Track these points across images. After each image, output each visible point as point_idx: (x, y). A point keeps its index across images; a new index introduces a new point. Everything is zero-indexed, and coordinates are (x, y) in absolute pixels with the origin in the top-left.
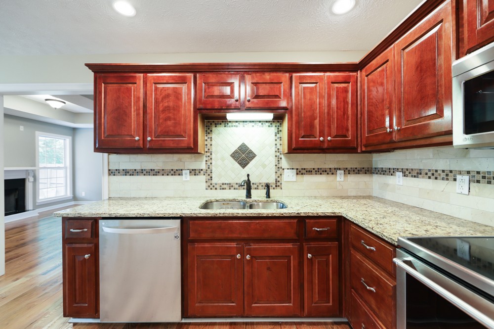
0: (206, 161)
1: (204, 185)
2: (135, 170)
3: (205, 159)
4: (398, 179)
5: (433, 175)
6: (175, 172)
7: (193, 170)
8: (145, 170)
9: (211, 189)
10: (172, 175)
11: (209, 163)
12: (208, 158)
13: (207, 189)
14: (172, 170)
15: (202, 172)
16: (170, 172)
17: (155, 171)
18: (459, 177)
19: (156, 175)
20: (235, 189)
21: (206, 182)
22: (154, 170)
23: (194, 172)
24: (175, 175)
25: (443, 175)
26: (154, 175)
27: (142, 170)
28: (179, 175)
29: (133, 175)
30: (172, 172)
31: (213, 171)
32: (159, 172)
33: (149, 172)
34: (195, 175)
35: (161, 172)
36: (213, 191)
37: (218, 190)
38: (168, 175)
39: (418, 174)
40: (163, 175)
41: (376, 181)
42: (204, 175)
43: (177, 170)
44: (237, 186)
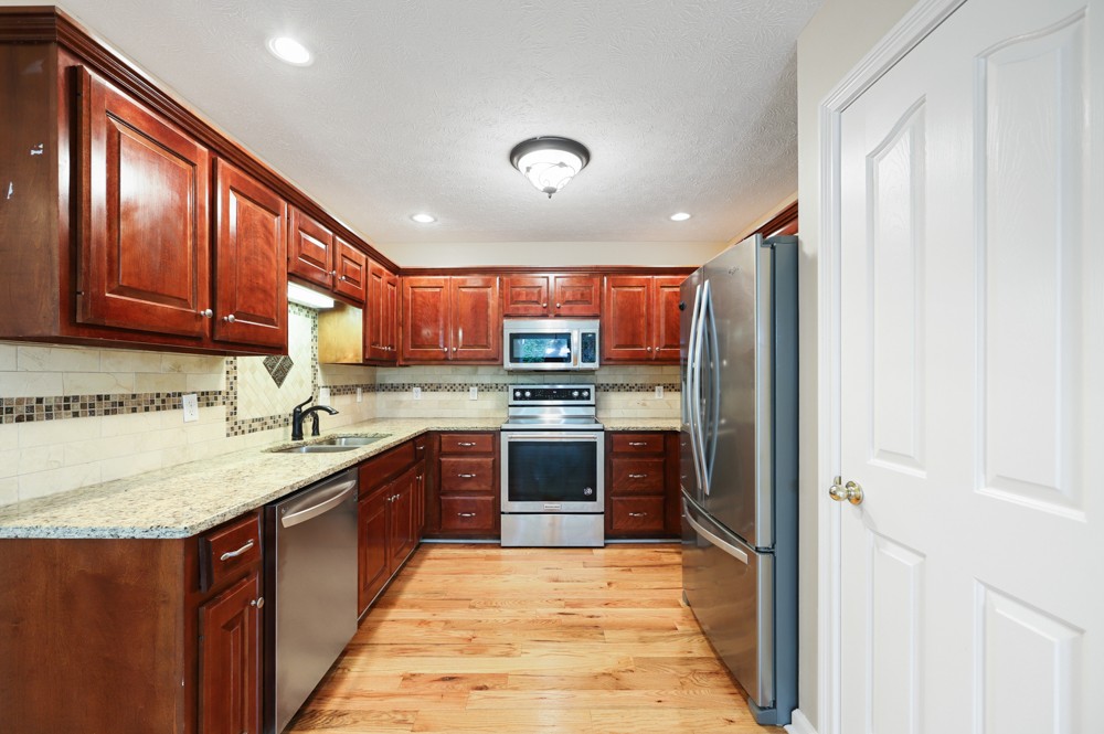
0: (228, 372)
1: (224, 426)
2: (40, 400)
3: (225, 367)
4: (416, 394)
5: (452, 388)
6: (163, 401)
7: (203, 394)
8: (76, 398)
9: (236, 434)
10: (158, 409)
11: (231, 376)
12: (230, 366)
13: (228, 435)
14: (158, 395)
15: (220, 398)
16: (152, 402)
17: (112, 399)
18: (471, 389)
19: (114, 412)
20: (268, 428)
21: (227, 419)
22: (107, 397)
23: (207, 399)
24: (164, 408)
25: (460, 388)
26: (107, 412)
27: (67, 399)
28: (175, 407)
29: (30, 419)
30: (158, 402)
31: (238, 395)
32: (121, 404)
33: (92, 406)
34: (208, 405)
35: (130, 404)
36: (240, 436)
37: (247, 435)
38: (147, 409)
39: (437, 388)
40: (134, 410)
41: (382, 399)
42: (224, 403)
43: (168, 395)
44: (270, 422)
